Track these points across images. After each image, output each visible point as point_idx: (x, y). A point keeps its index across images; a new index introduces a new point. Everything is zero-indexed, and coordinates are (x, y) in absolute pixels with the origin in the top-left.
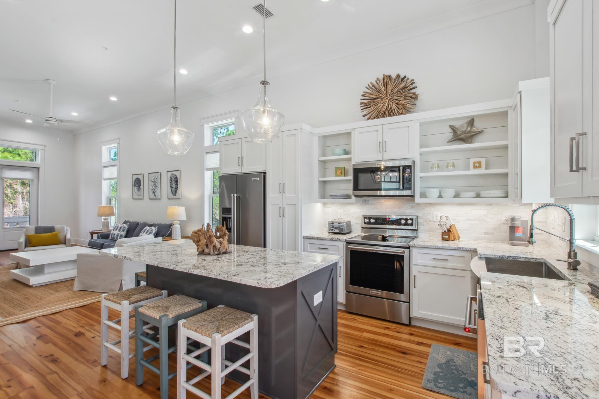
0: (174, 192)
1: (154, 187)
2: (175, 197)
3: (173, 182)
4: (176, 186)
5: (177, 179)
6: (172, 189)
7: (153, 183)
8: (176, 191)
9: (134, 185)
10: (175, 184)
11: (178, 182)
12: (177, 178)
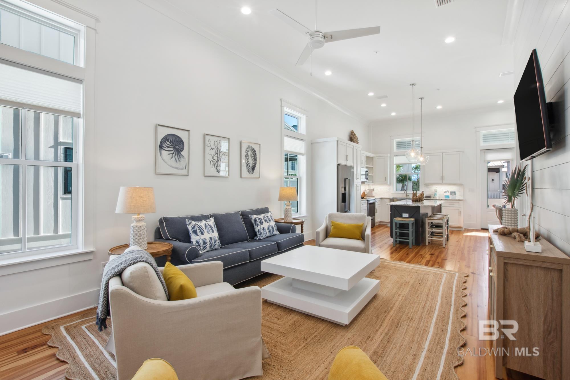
0: (251, 169)
1: (216, 158)
2: (251, 176)
3: (250, 156)
4: (254, 162)
5: (256, 154)
6: (248, 165)
7: (213, 152)
8: (254, 168)
9: (161, 147)
10: (253, 160)
11: (256, 157)
12: (255, 152)
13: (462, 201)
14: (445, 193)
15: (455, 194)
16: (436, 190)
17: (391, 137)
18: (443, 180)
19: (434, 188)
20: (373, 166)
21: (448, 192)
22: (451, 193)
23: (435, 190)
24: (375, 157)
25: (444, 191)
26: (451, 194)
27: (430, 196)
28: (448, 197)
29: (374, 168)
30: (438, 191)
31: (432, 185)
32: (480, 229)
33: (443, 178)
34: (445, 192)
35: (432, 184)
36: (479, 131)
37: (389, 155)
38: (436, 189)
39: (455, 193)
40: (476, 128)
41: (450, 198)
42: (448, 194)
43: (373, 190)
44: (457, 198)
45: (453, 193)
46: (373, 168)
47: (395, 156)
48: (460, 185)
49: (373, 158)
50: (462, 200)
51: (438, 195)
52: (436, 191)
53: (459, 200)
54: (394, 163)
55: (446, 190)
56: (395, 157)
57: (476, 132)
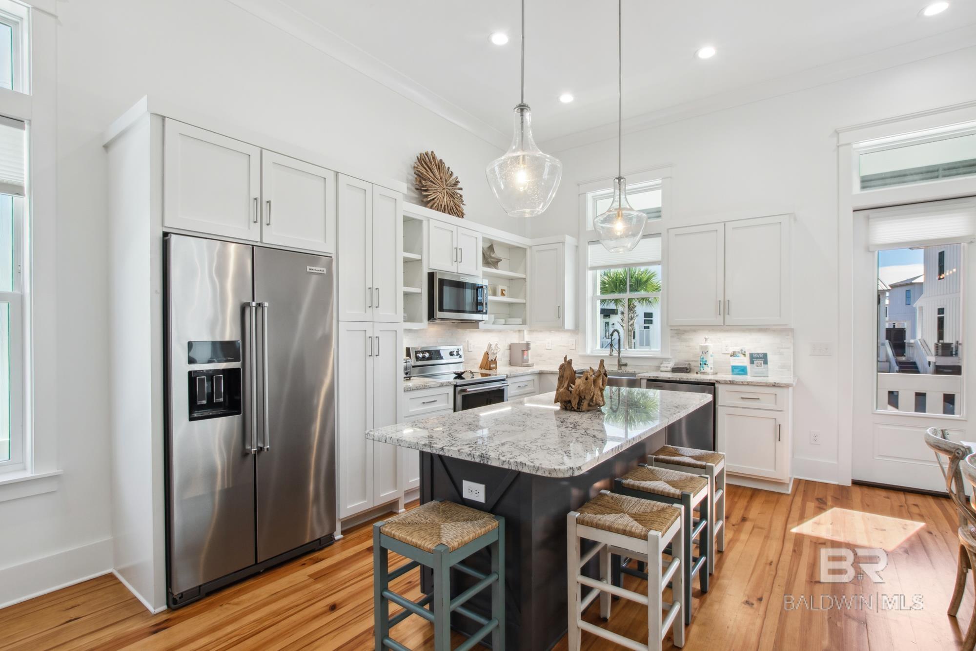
13: (785, 390)
14: (731, 358)
15: (766, 362)
16: (706, 347)
17: (578, 185)
18: (727, 316)
19: (700, 340)
20: (525, 273)
21: (744, 355)
22: (753, 358)
23: (702, 347)
24: (530, 247)
25: (731, 351)
26: (752, 362)
27: (687, 369)
28: (743, 371)
29: (528, 280)
30: (710, 352)
31: (695, 331)
32: (849, 484)
33: (724, 307)
34: (733, 355)
35: (696, 329)
36: (849, 144)
37: (570, 240)
38: (707, 344)
39: (764, 358)
40: (837, 133)
41: (748, 378)
42: (744, 361)
43: (527, 346)
44: (771, 379)
45: (757, 358)
46: (525, 279)
47: (590, 243)
48: (782, 331)
49: (525, 250)
50: (787, 386)
51: (710, 361)
52: (705, 351)
53: (774, 385)
54: (589, 266)
55: (737, 349)
56: (589, 247)
57: (838, 147)
